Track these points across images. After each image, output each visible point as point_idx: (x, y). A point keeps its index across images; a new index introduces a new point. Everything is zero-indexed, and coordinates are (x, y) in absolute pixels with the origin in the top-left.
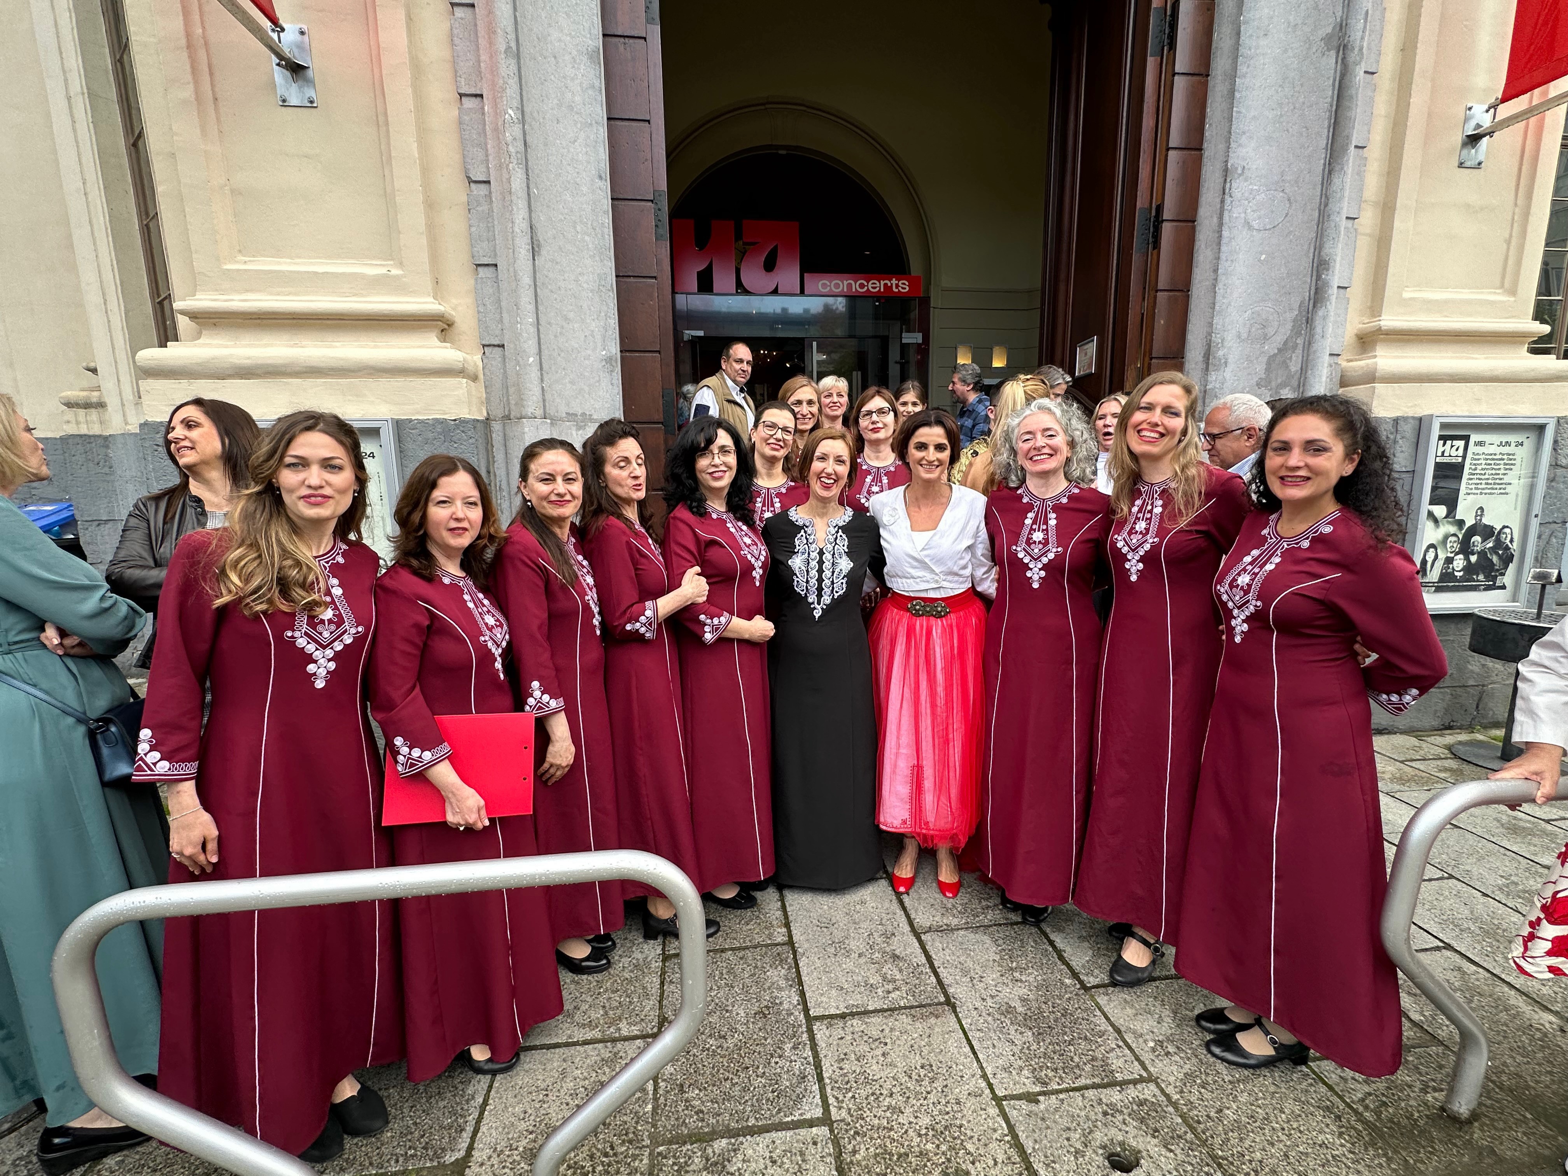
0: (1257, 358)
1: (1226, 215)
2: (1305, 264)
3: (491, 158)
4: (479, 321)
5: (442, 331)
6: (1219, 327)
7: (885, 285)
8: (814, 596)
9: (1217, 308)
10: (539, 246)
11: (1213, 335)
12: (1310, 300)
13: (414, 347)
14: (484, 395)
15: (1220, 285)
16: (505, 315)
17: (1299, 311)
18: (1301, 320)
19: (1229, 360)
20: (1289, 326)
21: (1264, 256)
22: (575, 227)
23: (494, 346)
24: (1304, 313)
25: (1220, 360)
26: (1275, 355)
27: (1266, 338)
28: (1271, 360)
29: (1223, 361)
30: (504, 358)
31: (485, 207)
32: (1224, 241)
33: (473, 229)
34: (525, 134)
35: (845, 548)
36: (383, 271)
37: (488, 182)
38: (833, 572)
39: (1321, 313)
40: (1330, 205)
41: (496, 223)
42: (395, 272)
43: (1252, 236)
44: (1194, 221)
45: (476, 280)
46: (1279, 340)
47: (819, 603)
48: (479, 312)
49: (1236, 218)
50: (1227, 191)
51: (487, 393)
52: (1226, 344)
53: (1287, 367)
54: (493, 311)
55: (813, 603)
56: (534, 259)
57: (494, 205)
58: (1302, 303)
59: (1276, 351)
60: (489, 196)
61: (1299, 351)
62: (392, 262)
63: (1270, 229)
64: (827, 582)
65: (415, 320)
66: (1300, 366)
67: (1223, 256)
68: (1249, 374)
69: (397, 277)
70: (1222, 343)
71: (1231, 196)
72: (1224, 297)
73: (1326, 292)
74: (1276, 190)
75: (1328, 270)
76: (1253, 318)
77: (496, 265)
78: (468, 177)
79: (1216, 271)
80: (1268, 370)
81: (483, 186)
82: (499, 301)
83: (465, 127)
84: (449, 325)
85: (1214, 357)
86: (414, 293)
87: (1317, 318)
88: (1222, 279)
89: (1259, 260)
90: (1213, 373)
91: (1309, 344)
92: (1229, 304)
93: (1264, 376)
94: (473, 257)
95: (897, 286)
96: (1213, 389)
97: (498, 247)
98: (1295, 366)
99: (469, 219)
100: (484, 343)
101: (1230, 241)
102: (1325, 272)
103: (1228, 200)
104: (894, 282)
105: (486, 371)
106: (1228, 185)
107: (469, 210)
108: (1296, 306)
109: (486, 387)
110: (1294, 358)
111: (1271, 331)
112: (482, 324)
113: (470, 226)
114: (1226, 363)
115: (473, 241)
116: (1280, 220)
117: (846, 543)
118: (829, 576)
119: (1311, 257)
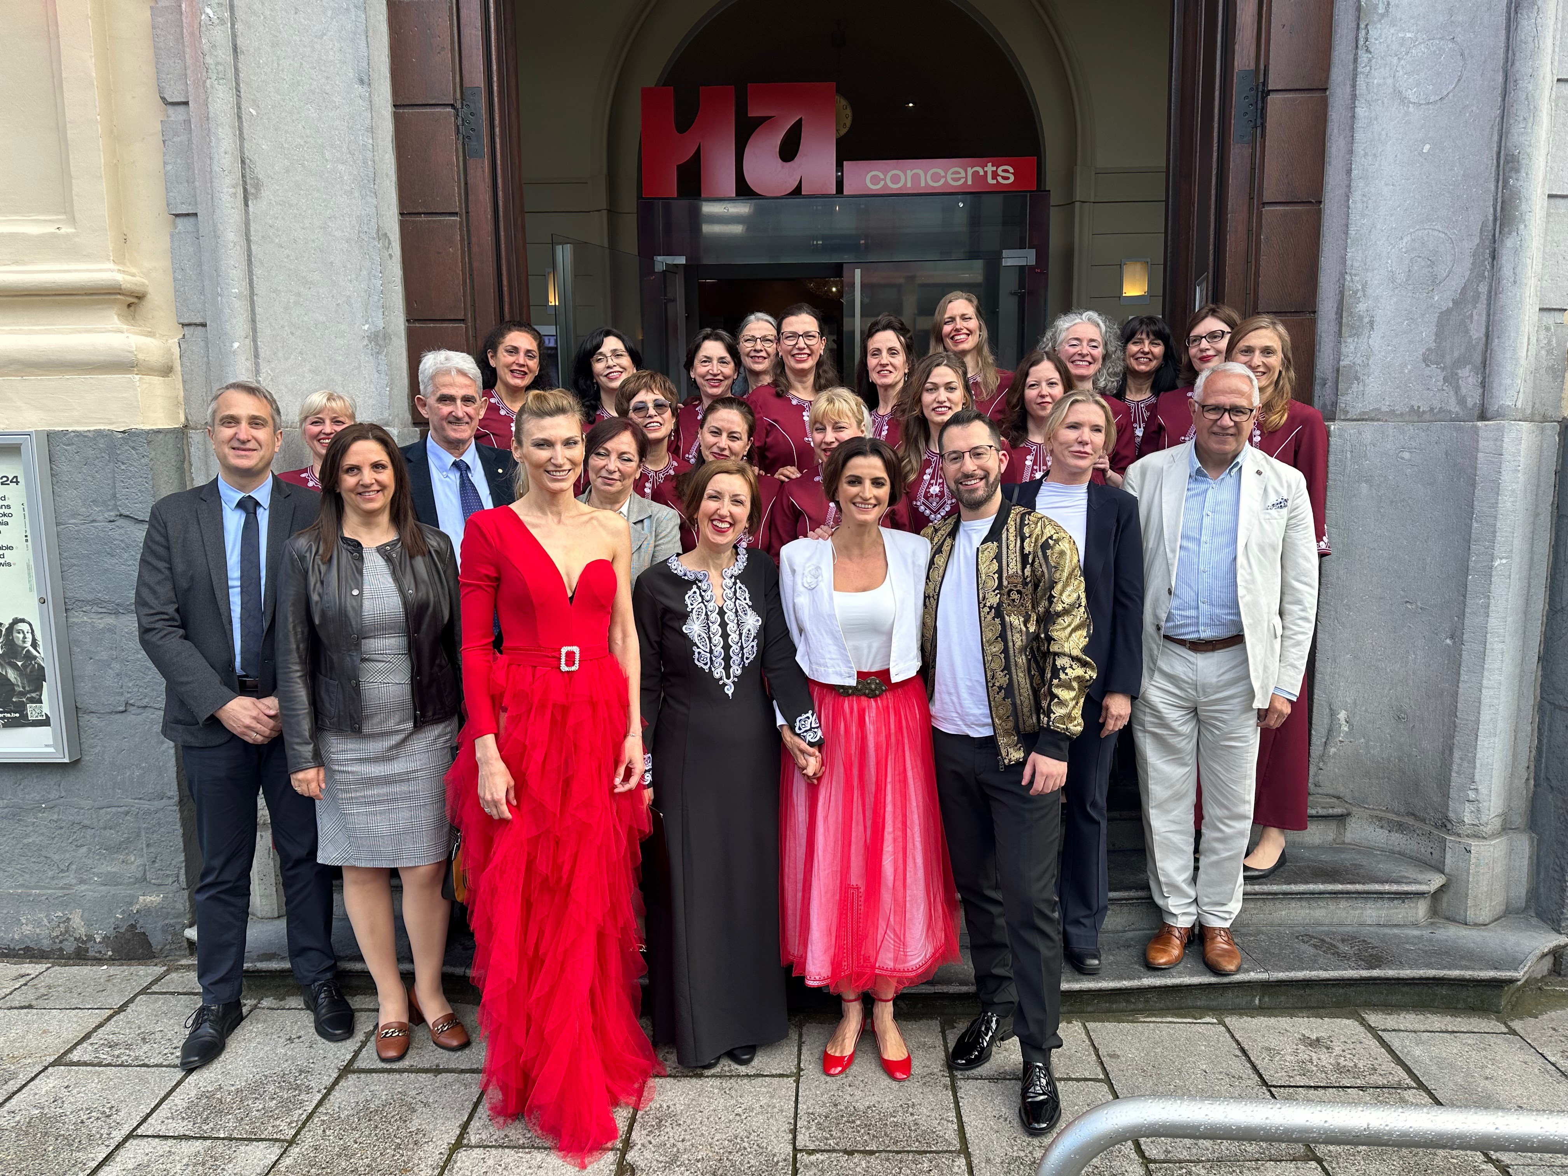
0: (1423, 315)
1: (1361, 81)
2: (1488, 159)
3: (189, 72)
4: (176, 291)
5: (129, 306)
6: (1356, 264)
7: (976, 173)
8: (721, 669)
9: (1352, 232)
10: (258, 186)
11: (1348, 278)
12: (1495, 220)
13: (80, 332)
14: (182, 394)
15: (1356, 196)
16: (206, 283)
17: (1481, 238)
18: (1483, 253)
19: (1377, 319)
20: (1468, 263)
21: (1427, 147)
22: (323, 154)
23: (196, 325)
24: (1487, 243)
25: (1361, 318)
26: (1449, 311)
27: (1434, 282)
28: (1444, 317)
29: (1366, 320)
30: (206, 340)
31: (184, 138)
32: (1359, 124)
33: (169, 167)
34: (234, 36)
35: (748, 601)
36: (51, 229)
37: (186, 103)
38: (740, 635)
39: (1509, 243)
40: (1517, 64)
41: (196, 158)
42: (66, 230)
43: (1407, 113)
44: (1326, 89)
45: (172, 236)
46: (1454, 285)
47: (728, 677)
48: (175, 279)
49: (1379, 85)
50: (1361, 42)
51: (185, 390)
52: (1369, 292)
53: (1467, 331)
54: (194, 277)
55: (721, 679)
56: (246, 205)
57: (194, 134)
58: (1484, 225)
59: (1451, 305)
60: (188, 122)
61: (1482, 306)
62: (63, 217)
63: (1435, 102)
64: (735, 648)
65: (86, 294)
66: (1483, 330)
67: (1359, 149)
68: (1411, 342)
69: (67, 236)
70: (1364, 291)
71: (1368, 51)
72: (1363, 216)
73: (1516, 208)
74: (1441, 39)
75: (1518, 171)
76: (1414, 249)
77: (196, 214)
78: (163, 99)
79: (1349, 172)
80: (1439, 335)
81: (181, 109)
82: (200, 265)
83: (159, 31)
84: (139, 298)
85: (1351, 314)
86: (89, 257)
87: (1504, 252)
88: (1359, 185)
89: (1421, 154)
90: (1350, 340)
91: (1493, 295)
92: (1374, 226)
93: (1433, 345)
94: (168, 205)
95: (995, 175)
96: (1350, 367)
97: (198, 192)
98: (1477, 332)
99: (164, 154)
100: (182, 321)
101: (1370, 124)
102: (1514, 175)
103: (1364, 57)
104: (990, 168)
105: (184, 359)
106: (1362, 33)
107: (164, 141)
108: (1476, 229)
109: (184, 382)
110: (1475, 317)
111: (1442, 271)
112: (180, 297)
113: (165, 163)
114: (1371, 323)
115: (169, 182)
116: (1451, 87)
117: (747, 595)
118: (736, 640)
119: (1495, 149)
